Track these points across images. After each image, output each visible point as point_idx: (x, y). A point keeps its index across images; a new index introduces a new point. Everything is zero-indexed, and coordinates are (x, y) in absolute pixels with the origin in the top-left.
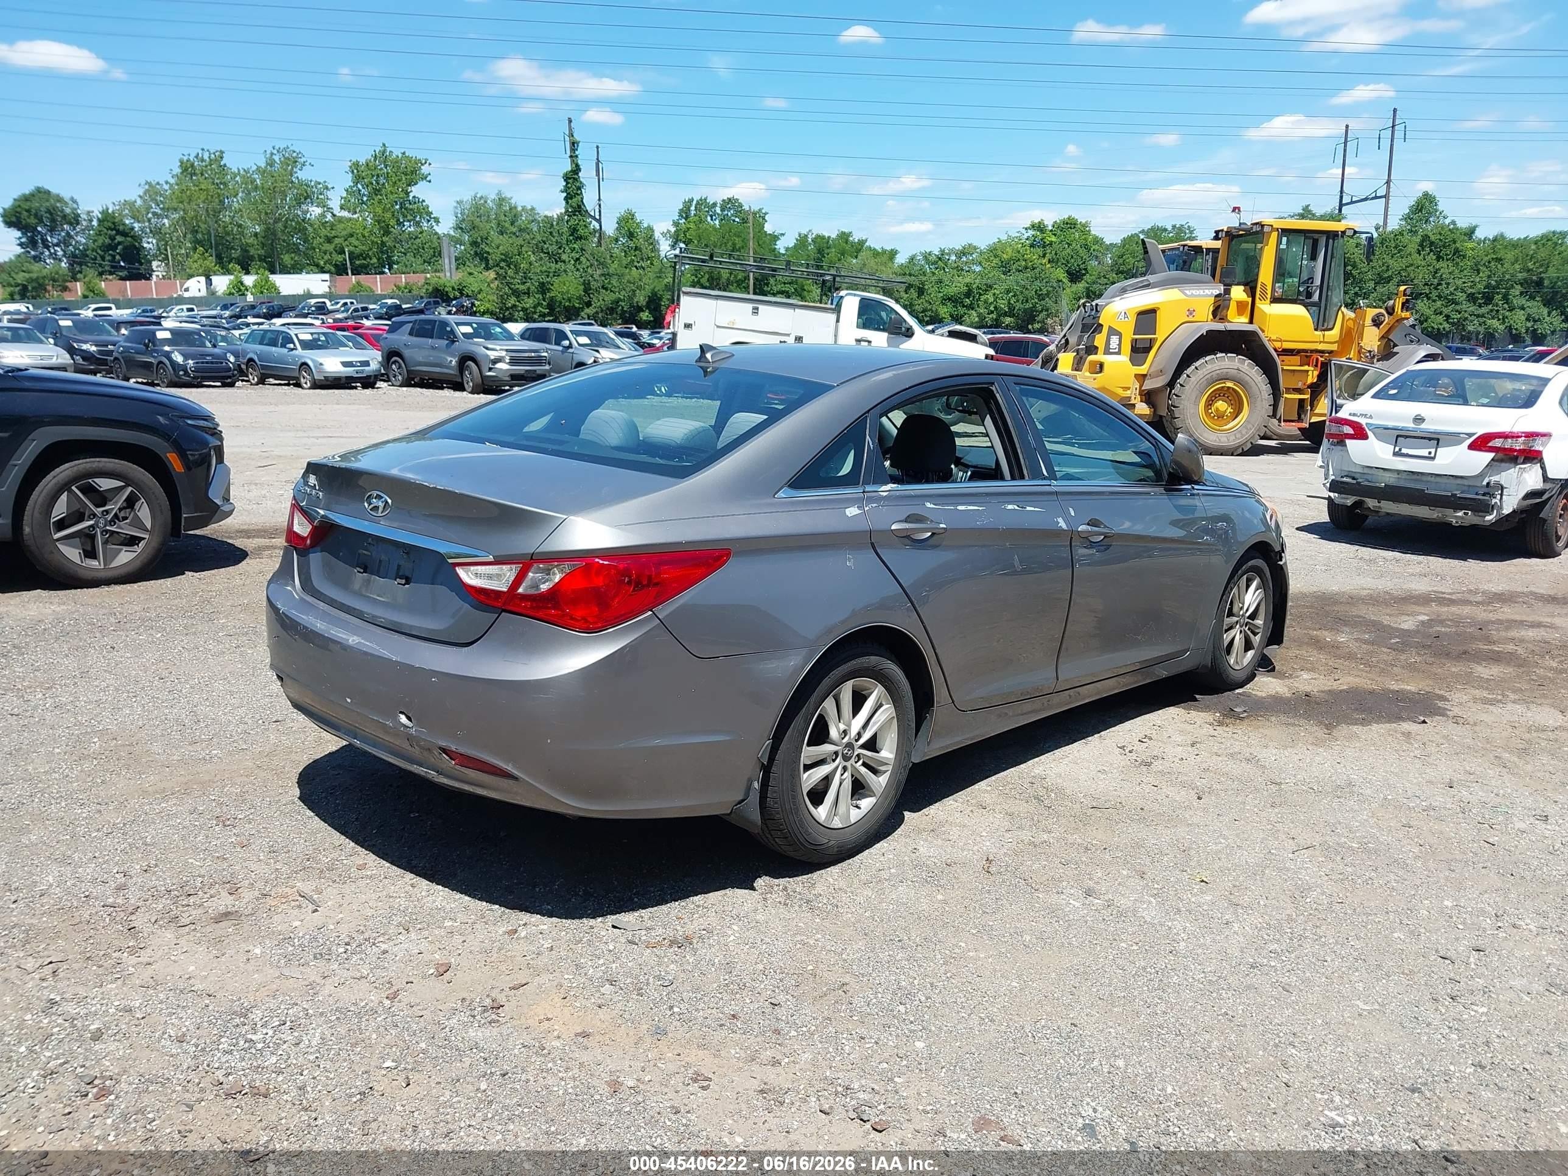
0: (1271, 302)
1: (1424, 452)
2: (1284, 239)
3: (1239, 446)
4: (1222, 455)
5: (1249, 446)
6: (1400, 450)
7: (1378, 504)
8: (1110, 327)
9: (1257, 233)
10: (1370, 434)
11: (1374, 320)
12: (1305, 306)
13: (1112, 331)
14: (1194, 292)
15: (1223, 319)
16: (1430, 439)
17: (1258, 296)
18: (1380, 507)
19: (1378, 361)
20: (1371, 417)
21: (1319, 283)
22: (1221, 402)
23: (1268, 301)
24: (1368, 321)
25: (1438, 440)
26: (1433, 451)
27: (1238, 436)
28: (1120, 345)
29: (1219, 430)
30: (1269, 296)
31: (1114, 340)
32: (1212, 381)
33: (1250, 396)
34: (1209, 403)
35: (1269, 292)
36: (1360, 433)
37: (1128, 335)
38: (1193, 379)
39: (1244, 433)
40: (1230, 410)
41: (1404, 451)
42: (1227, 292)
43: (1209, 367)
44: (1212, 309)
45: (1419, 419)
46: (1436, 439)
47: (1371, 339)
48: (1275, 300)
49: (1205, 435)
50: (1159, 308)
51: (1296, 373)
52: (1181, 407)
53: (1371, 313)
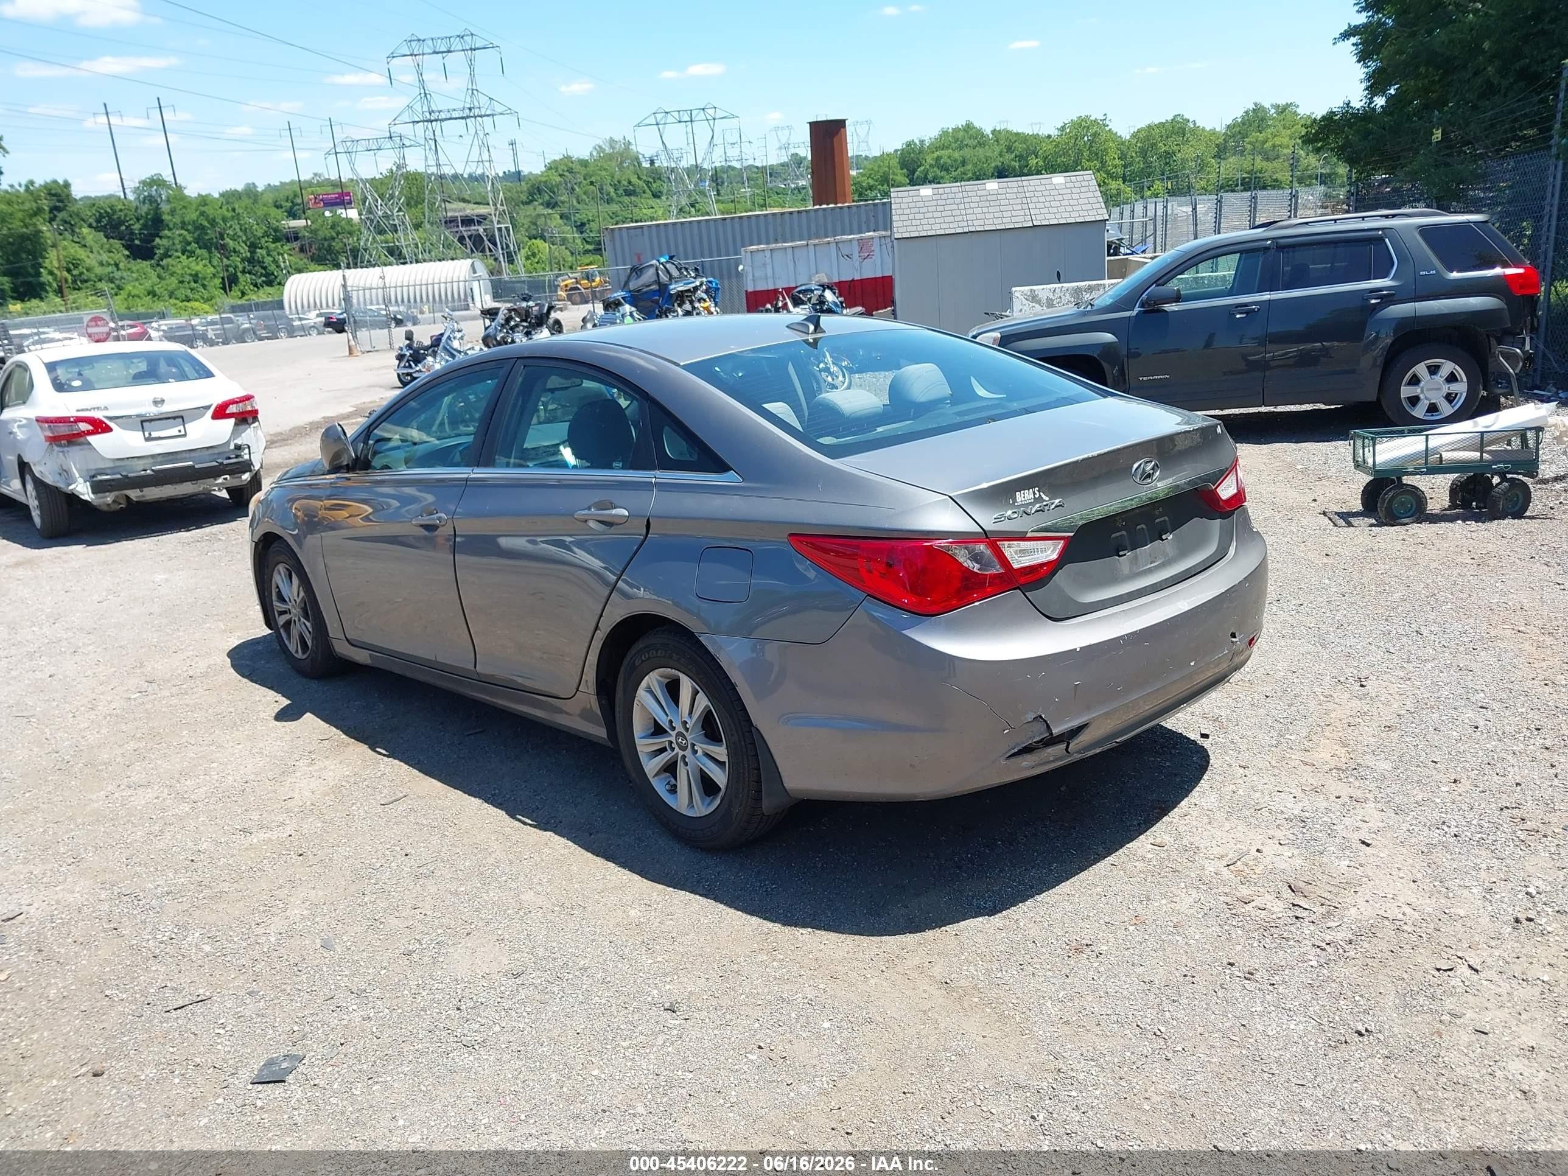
1: (174, 431)
6: (150, 434)
7: (141, 494)
10: (111, 424)
16: (174, 418)
18: (143, 496)
20: (106, 408)
25: (182, 417)
26: (181, 428)
36: (100, 427)
41: (154, 434)
45: (158, 402)
46: (179, 417)
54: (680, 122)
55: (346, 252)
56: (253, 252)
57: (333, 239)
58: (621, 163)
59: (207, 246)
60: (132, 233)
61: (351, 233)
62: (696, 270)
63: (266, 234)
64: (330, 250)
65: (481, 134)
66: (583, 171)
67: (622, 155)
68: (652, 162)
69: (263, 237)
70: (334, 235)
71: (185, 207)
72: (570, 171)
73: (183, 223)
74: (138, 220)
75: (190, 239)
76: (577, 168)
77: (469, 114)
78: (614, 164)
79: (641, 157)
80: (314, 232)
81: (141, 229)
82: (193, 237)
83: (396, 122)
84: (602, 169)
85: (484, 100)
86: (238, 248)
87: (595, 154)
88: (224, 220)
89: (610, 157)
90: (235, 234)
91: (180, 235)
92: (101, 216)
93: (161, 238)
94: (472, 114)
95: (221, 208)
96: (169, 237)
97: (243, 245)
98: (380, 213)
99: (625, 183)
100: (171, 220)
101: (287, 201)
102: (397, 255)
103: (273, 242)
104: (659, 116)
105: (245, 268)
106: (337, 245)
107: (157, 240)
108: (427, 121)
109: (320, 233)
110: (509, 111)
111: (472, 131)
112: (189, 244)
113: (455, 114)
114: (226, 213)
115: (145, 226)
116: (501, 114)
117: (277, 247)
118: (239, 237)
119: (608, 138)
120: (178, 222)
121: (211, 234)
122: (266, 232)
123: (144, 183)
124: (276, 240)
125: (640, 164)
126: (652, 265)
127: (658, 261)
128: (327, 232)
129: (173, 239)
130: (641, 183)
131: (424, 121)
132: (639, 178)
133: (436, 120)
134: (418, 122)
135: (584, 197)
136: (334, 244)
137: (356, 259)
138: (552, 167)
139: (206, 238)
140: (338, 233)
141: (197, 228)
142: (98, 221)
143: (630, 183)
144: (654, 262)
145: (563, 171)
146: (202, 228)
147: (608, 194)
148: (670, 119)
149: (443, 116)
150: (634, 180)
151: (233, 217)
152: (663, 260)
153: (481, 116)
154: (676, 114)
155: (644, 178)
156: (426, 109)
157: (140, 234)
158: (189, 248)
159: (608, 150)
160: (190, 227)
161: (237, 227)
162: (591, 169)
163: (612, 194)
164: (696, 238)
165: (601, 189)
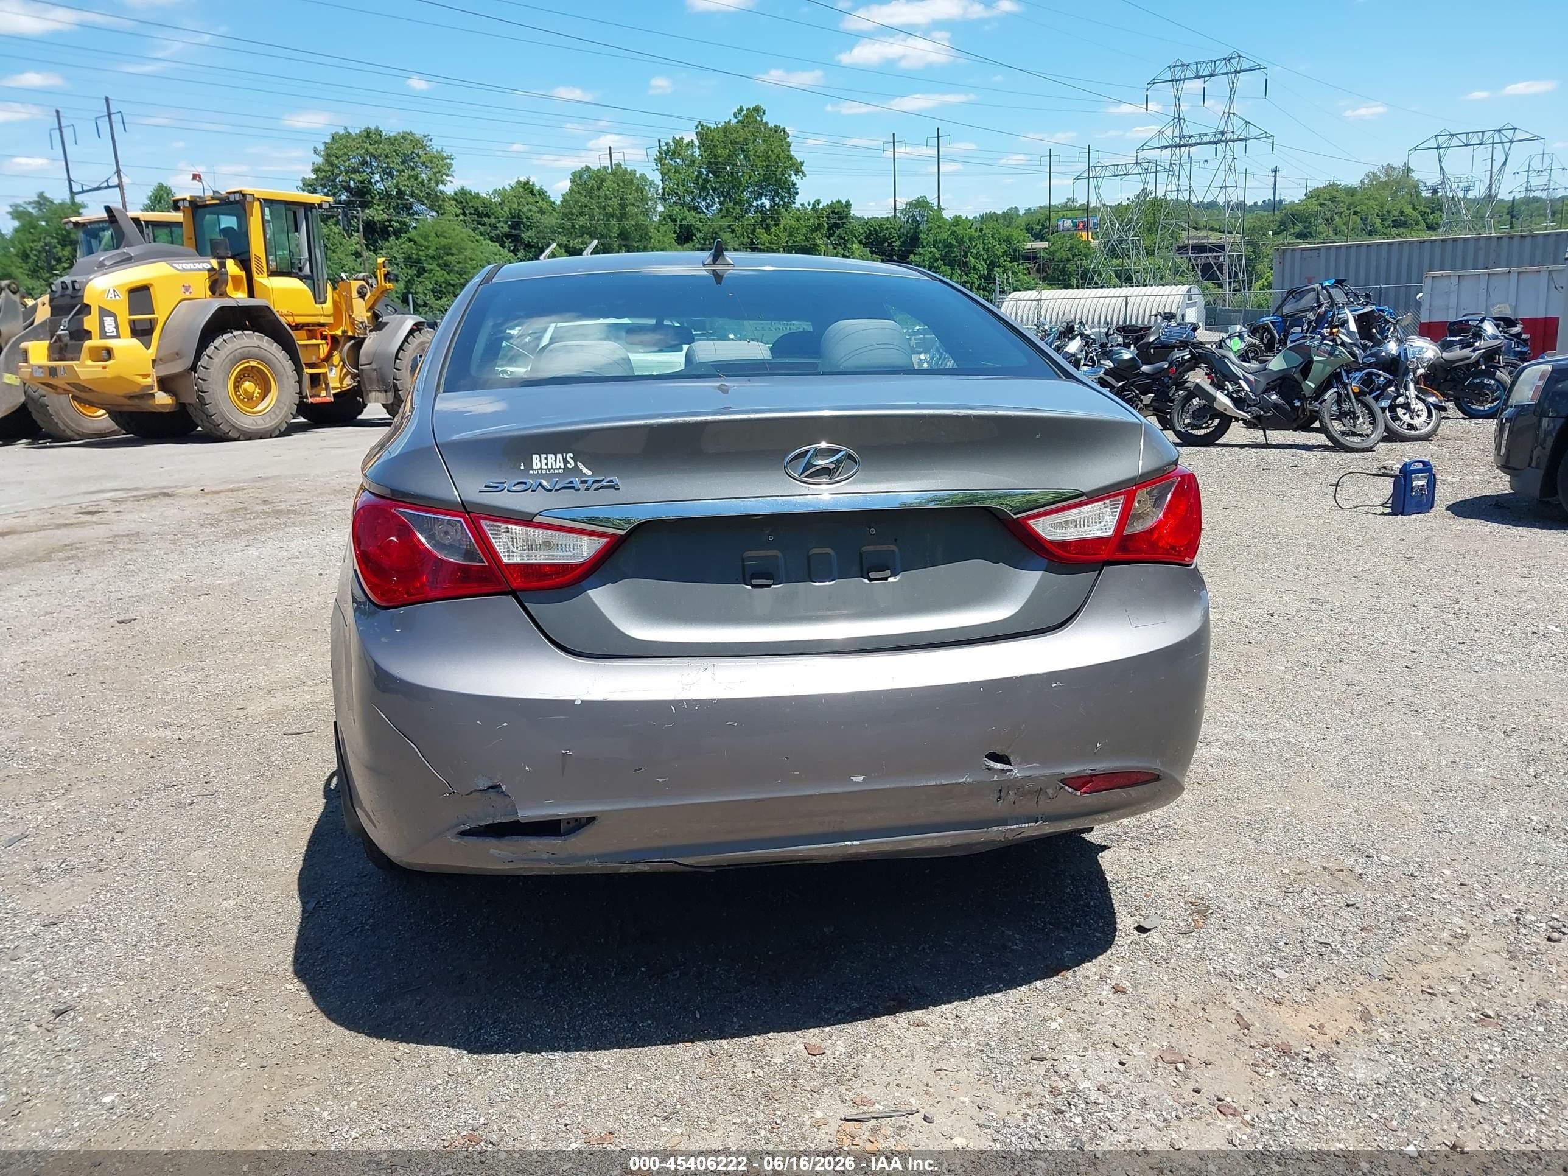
0: (269, 276)
2: (267, 210)
3: (276, 428)
4: (261, 438)
5: (285, 426)
8: (100, 307)
9: (237, 202)
11: (359, 293)
12: (301, 280)
13: (104, 313)
14: (184, 266)
15: (224, 294)
17: (254, 269)
19: (370, 331)
21: (307, 256)
22: (247, 383)
23: (265, 275)
24: (355, 294)
27: (273, 416)
28: (117, 327)
29: (253, 413)
30: (265, 269)
31: (109, 322)
32: (235, 361)
33: (276, 374)
34: (237, 385)
35: (264, 265)
37: (125, 317)
38: (216, 360)
39: (277, 412)
40: (258, 390)
42: (223, 265)
43: (229, 346)
44: (207, 285)
47: (361, 311)
48: (272, 274)
49: (241, 419)
50: (152, 285)
51: (309, 348)
52: (211, 391)
53: (355, 285)
54: (1466, 145)
55: (1078, 274)
56: (990, 271)
57: (1069, 260)
58: (1396, 191)
59: (951, 262)
60: (892, 250)
61: (1086, 256)
62: (1367, 296)
63: (1005, 254)
64: (1063, 271)
65: (1229, 158)
66: (1348, 200)
67: (1398, 183)
68: (1435, 191)
69: (1003, 256)
70: (1070, 256)
71: (939, 227)
72: (1333, 200)
73: (935, 241)
74: (900, 237)
75: (937, 256)
76: (1342, 196)
77: (1221, 139)
78: (1387, 192)
79: (1421, 185)
80: (1053, 253)
81: (900, 246)
82: (941, 255)
83: (1145, 147)
84: (1371, 198)
85: (1239, 123)
86: (978, 265)
87: (1366, 182)
88: (971, 239)
89: (1384, 185)
90: (978, 253)
91: (931, 252)
92: (870, 233)
93: (915, 254)
94: (1223, 139)
95: (970, 228)
96: (920, 254)
97: (983, 263)
98: (1115, 237)
99: (1396, 214)
100: (926, 239)
101: (1038, 224)
102: (1126, 278)
103: (1010, 262)
104: (1441, 139)
105: (980, 284)
106: (1071, 267)
107: (912, 256)
108: (1175, 146)
109: (1058, 254)
110: (1264, 135)
111: (1220, 155)
112: (936, 260)
113: (1206, 139)
114: (974, 233)
115: (904, 243)
116: (1255, 138)
117: (1013, 266)
118: (981, 255)
119: (1385, 165)
120: (932, 241)
121: (957, 252)
122: (1006, 251)
123: (910, 204)
124: (1014, 259)
125: (1418, 193)
126: (1314, 289)
127: (1322, 284)
128: (1064, 253)
129: (924, 255)
130: (1415, 213)
131: (1171, 146)
132: (1414, 208)
133: (1185, 146)
134: (1166, 147)
135: (1344, 228)
136: (1068, 266)
137: (1087, 280)
138: (1314, 195)
139: (953, 255)
140: (1073, 256)
141: (947, 246)
142: (867, 238)
143: (1402, 213)
144: (1317, 286)
145: (1325, 200)
146: (950, 246)
147: (1373, 225)
148: (1455, 142)
149: (1193, 140)
150: (1408, 210)
151: (979, 237)
152: (1326, 284)
153: (1233, 141)
154: (1463, 137)
155: (1421, 208)
156: (1176, 133)
157: (899, 250)
158: (935, 264)
159: (1383, 178)
160: (940, 245)
161: (982, 246)
162: (1356, 198)
163: (1378, 225)
164: (1383, 263)
165: (1364, 220)
